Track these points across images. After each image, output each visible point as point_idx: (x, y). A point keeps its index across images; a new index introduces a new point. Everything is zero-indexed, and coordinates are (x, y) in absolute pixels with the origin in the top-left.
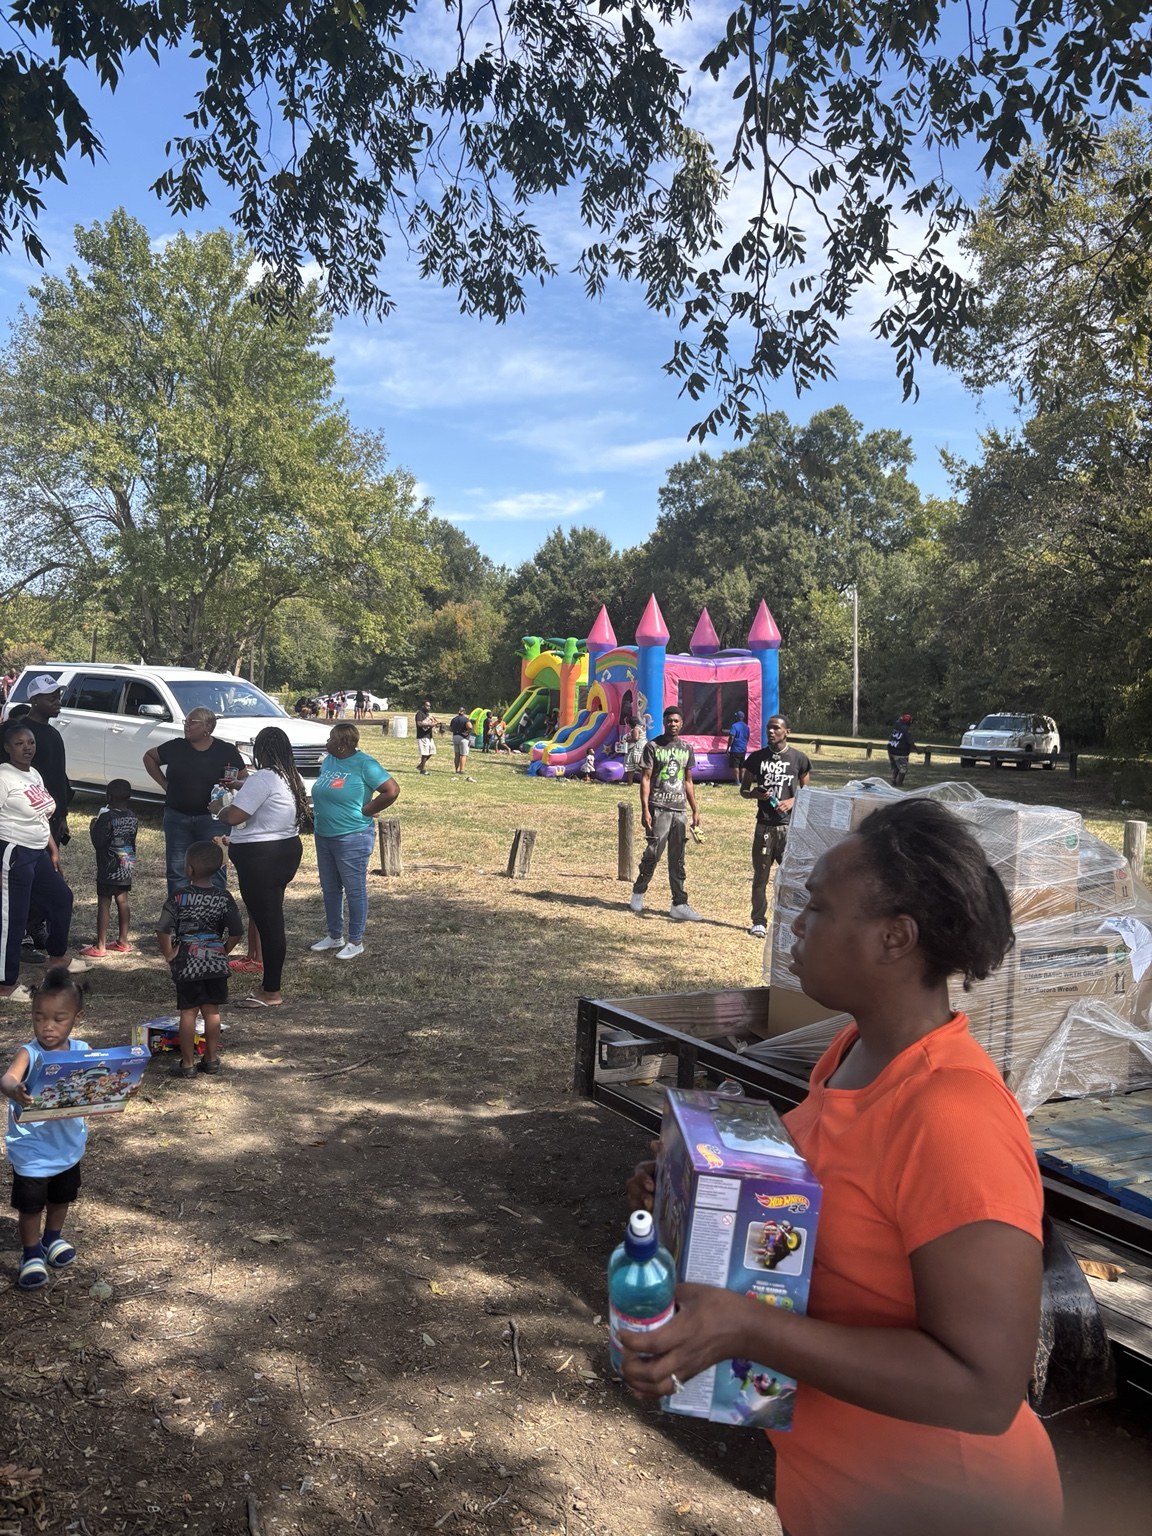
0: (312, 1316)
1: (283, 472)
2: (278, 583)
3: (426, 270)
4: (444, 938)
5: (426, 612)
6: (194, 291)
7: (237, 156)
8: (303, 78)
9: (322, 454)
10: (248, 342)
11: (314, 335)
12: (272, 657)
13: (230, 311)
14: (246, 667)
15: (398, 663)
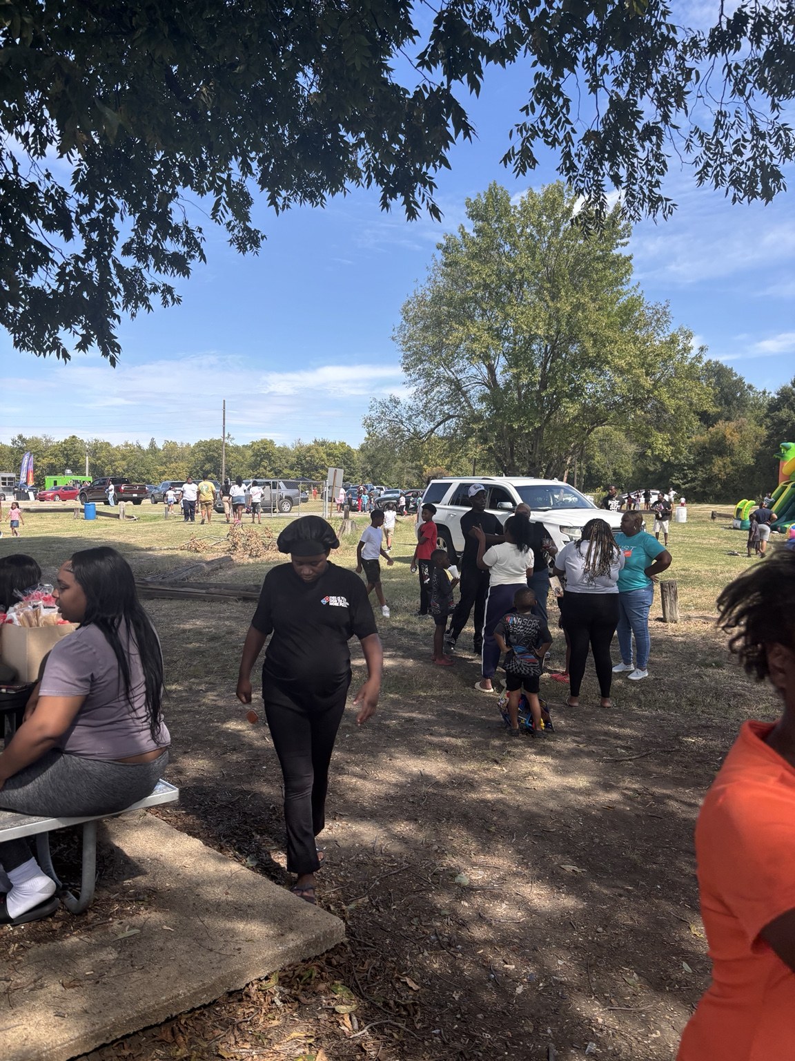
0: (600, 929)
1: (595, 341)
2: (593, 417)
3: (701, 179)
4: (710, 671)
5: (702, 430)
6: (539, 225)
7: (557, 126)
8: (601, 61)
9: (623, 324)
10: (573, 254)
11: (618, 241)
12: (589, 469)
13: (561, 235)
14: (571, 476)
15: (680, 468)
